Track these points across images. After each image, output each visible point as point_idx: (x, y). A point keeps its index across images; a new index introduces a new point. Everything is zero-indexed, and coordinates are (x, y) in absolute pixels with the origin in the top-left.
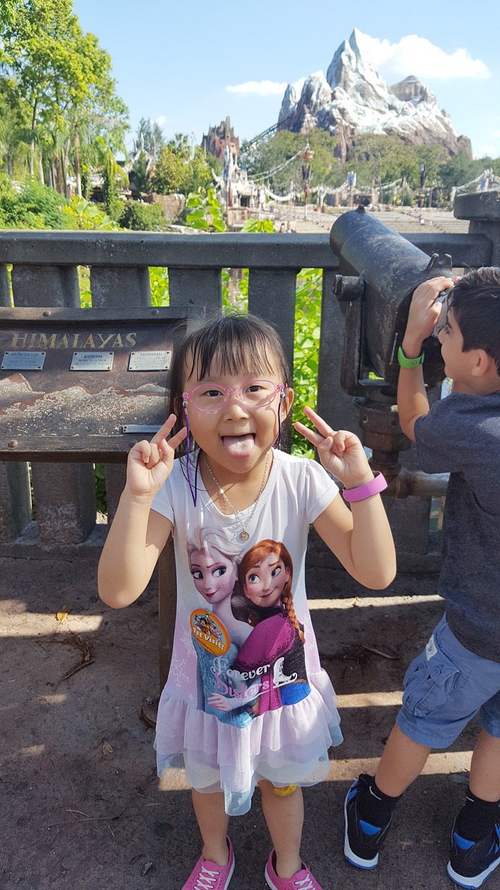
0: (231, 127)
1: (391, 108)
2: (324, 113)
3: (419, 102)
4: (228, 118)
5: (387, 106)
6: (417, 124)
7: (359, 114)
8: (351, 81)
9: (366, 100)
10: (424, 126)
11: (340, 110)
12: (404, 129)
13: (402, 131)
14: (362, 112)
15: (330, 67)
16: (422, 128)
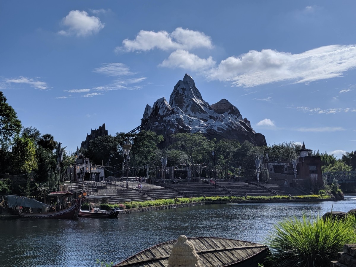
0: (106, 130)
1: (211, 117)
2: (167, 121)
3: (229, 114)
4: (104, 125)
5: (209, 116)
6: (227, 127)
7: (190, 121)
8: (185, 103)
9: (195, 114)
10: (232, 128)
11: (177, 119)
12: (218, 130)
13: (218, 131)
14: (192, 121)
15: (172, 95)
16: (231, 130)
